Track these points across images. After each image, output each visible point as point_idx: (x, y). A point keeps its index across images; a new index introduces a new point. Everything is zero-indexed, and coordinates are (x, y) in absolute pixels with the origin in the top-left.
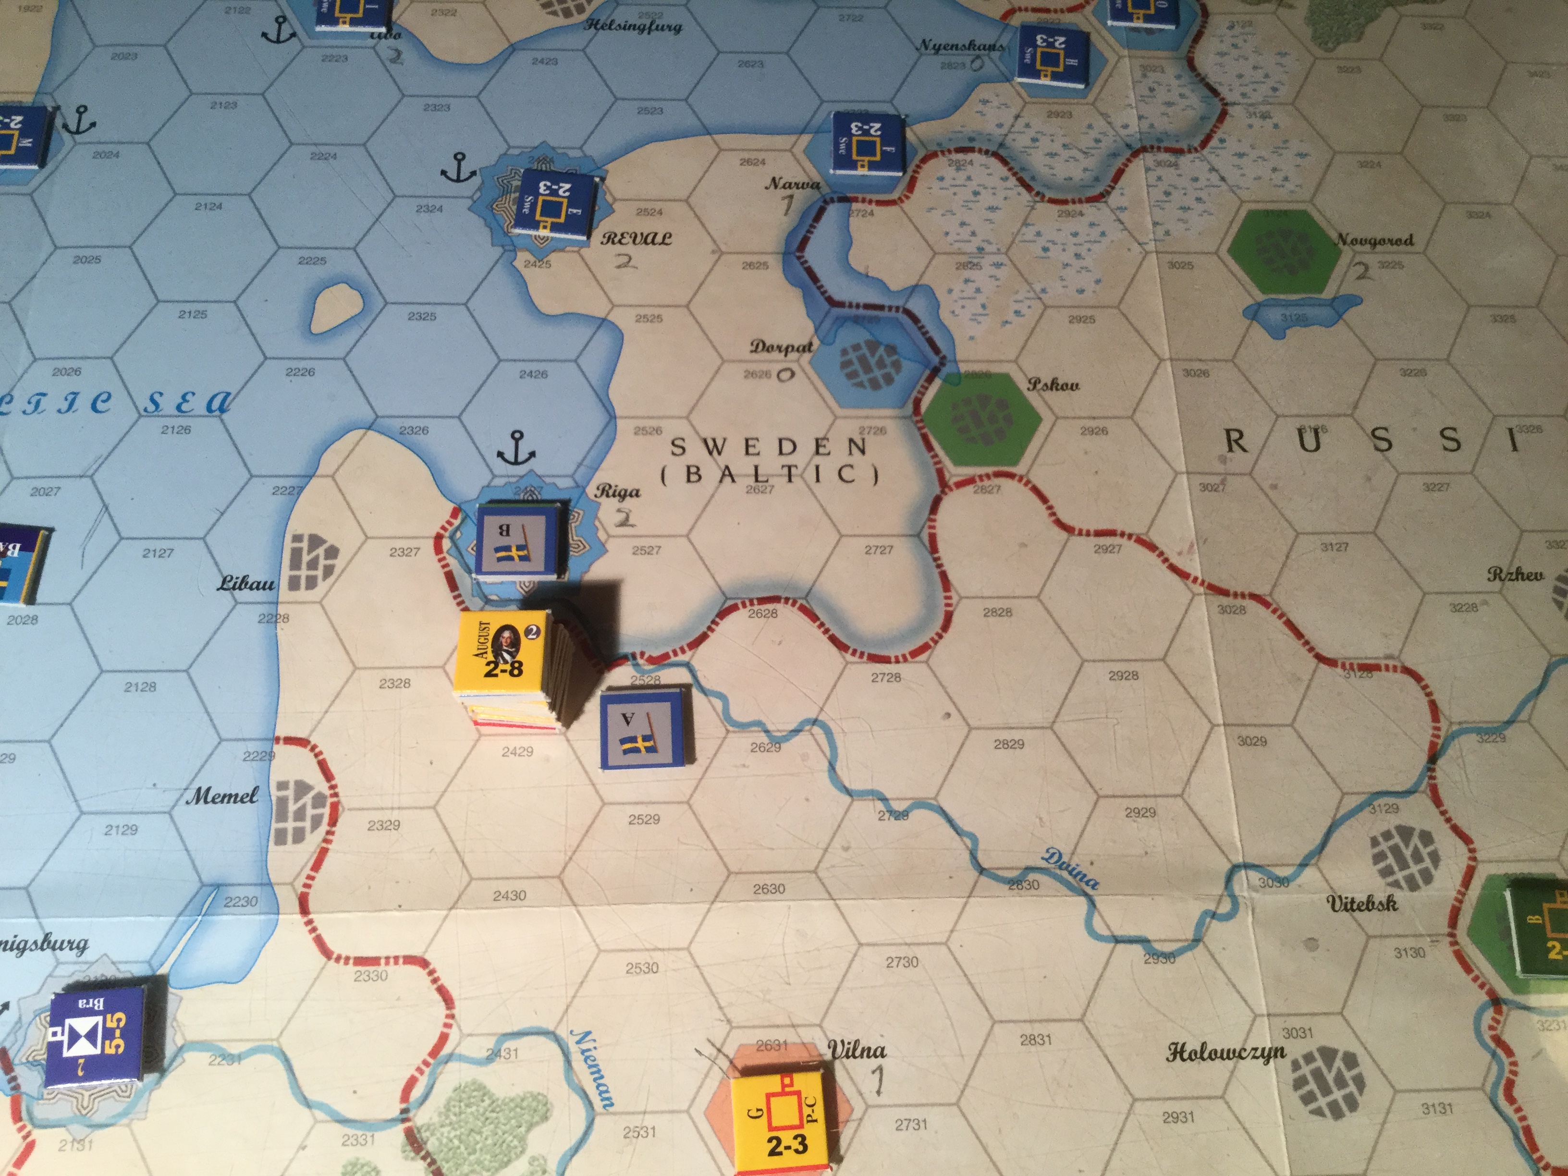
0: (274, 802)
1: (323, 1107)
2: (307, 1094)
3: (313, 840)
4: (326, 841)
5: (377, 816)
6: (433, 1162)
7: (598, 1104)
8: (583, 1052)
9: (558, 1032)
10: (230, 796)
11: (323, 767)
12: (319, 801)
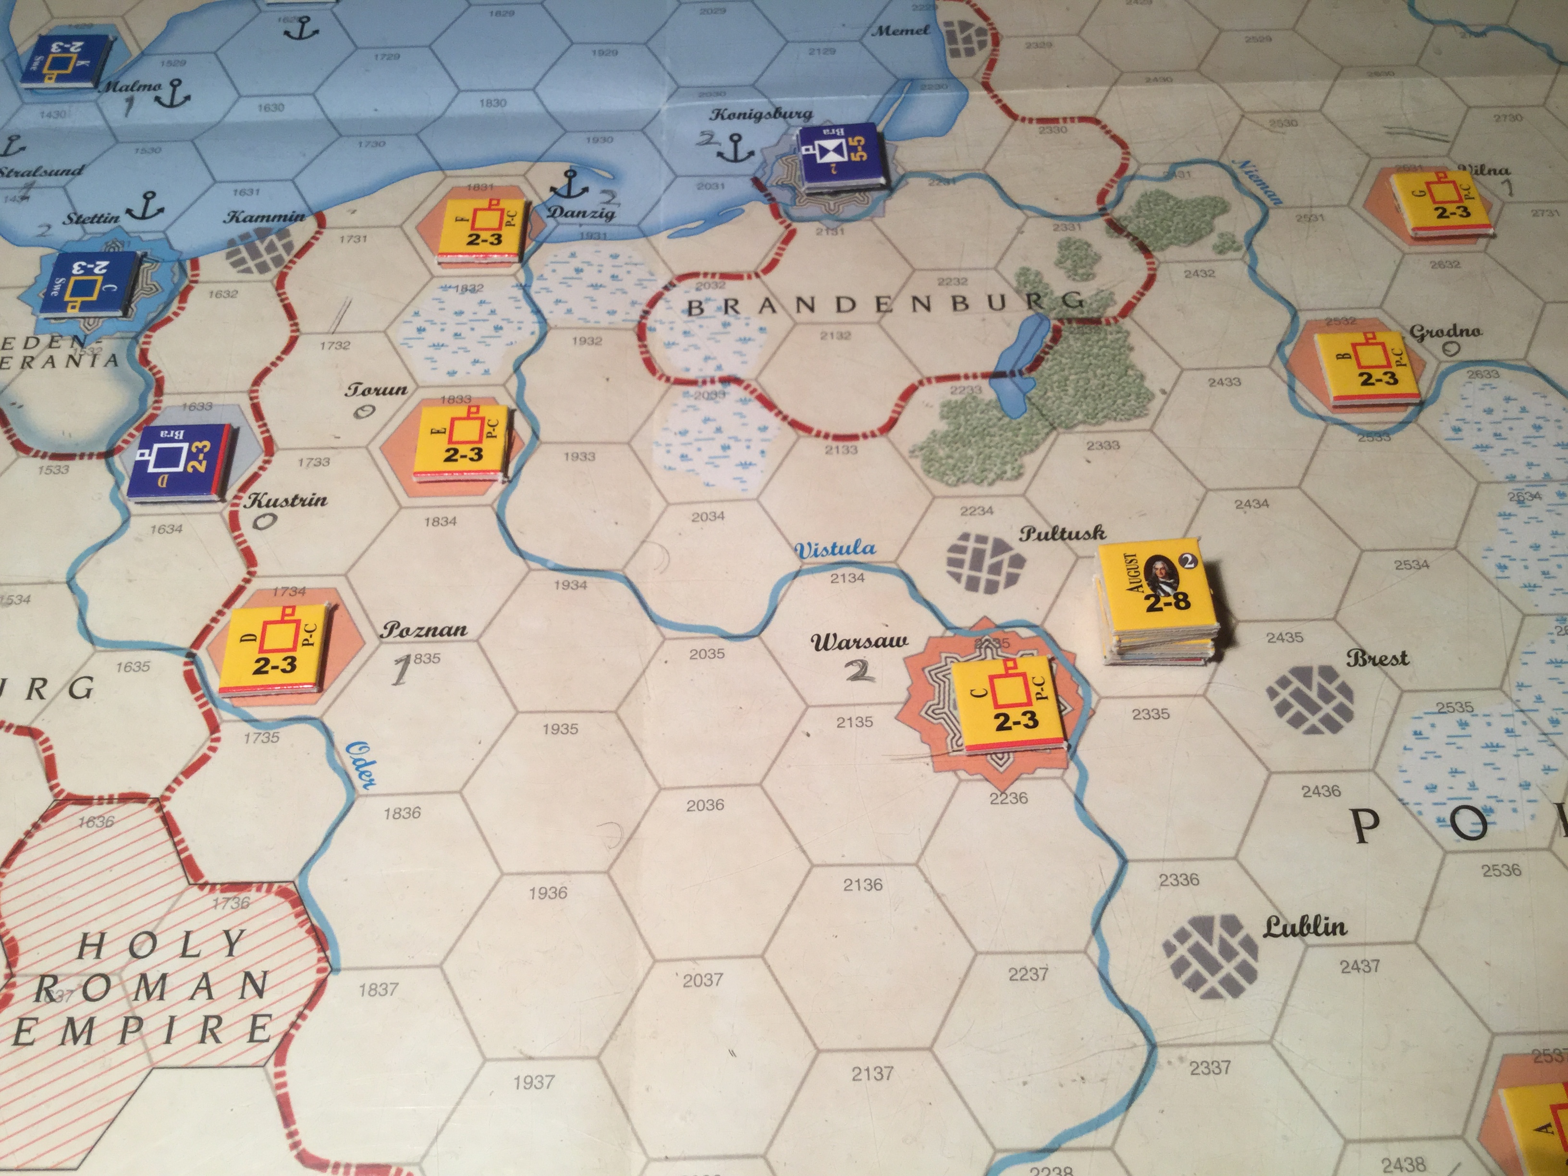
0: (944, 34)
1: (1030, 208)
2: (1016, 201)
3: (982, 56)
4: (992, 54)
5: (1032, 40)
6: (1135, 238)
7: (1268, 201)
8: (1247, 173)
9: (1222, 161)
10: (907, 31)
11: (979, 12)
12: (981, 32)
